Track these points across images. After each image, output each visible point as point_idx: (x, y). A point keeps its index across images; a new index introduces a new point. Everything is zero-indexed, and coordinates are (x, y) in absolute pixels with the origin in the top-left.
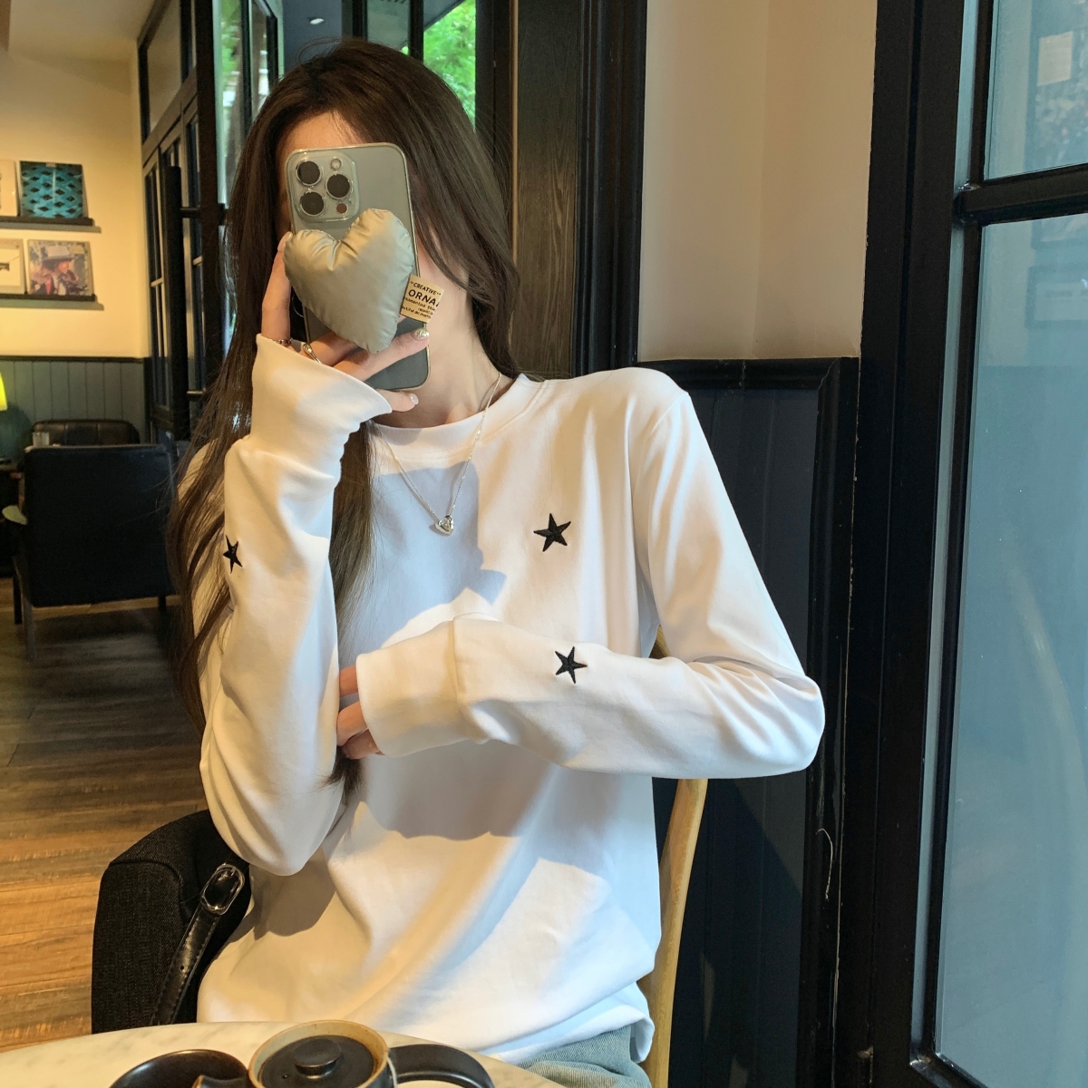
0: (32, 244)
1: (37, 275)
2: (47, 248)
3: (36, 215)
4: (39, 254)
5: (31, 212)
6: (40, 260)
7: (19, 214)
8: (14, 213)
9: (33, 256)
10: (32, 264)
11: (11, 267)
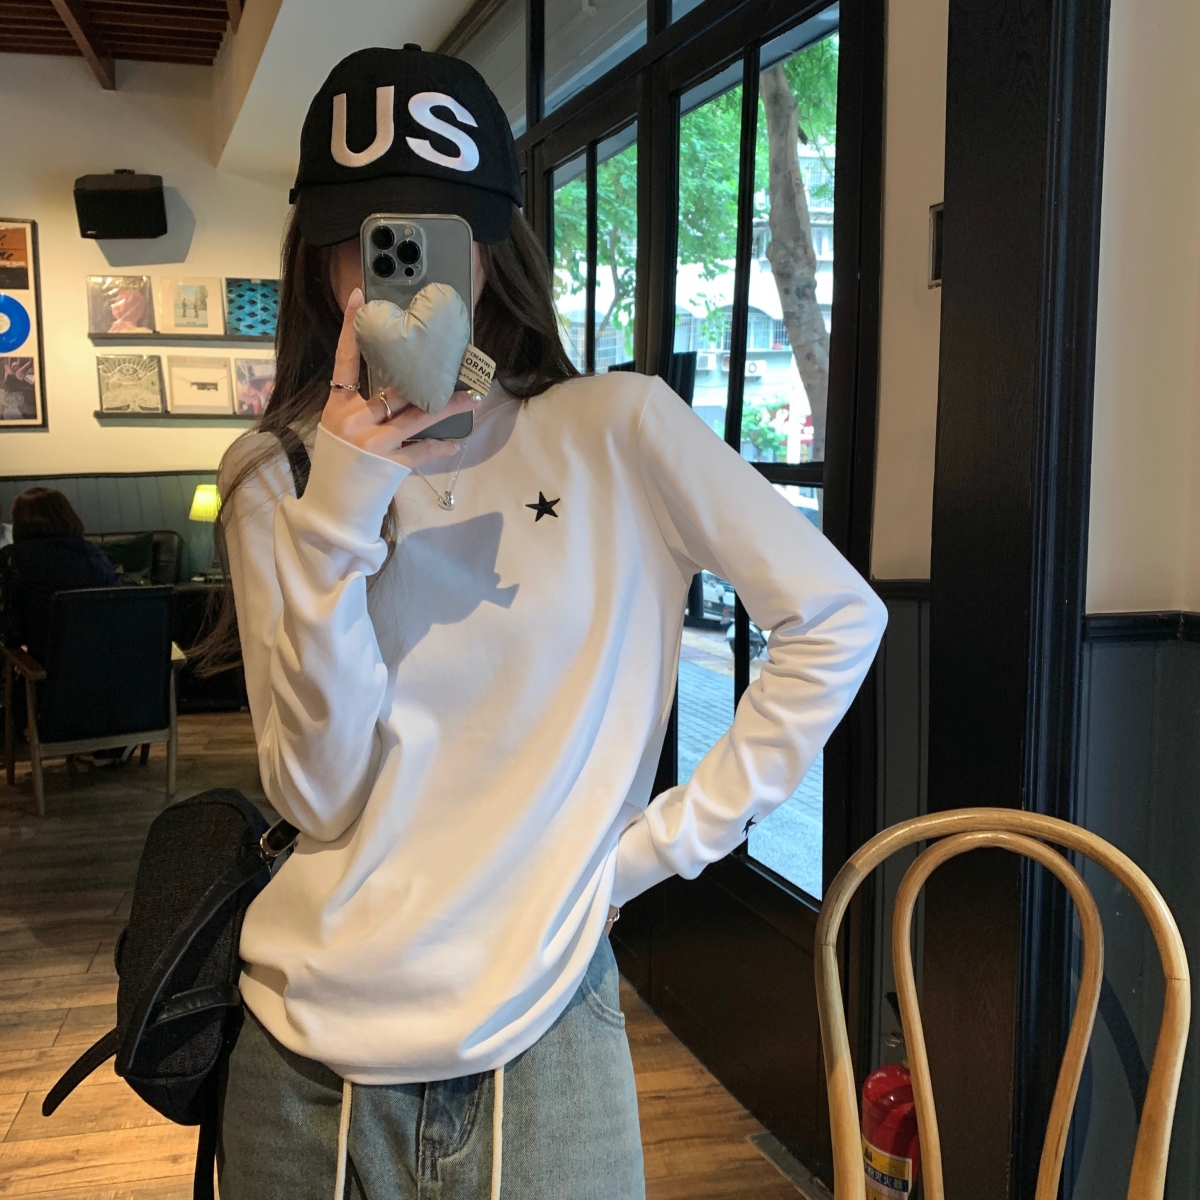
0: (239, 363)
1: (245, 395)
2: (253, 367)
3: (242, 333)
4: (246, 373)
5: (237, 330)
6: (247, 380)
7: (226, 333)
8: (220, 331)
9: (240, 376)
10: (239, 384)
11: (219, 387)
